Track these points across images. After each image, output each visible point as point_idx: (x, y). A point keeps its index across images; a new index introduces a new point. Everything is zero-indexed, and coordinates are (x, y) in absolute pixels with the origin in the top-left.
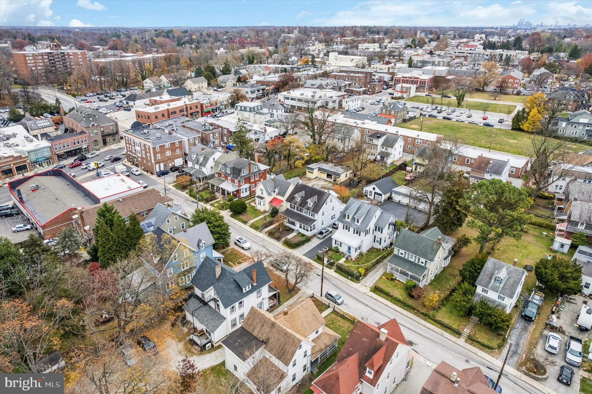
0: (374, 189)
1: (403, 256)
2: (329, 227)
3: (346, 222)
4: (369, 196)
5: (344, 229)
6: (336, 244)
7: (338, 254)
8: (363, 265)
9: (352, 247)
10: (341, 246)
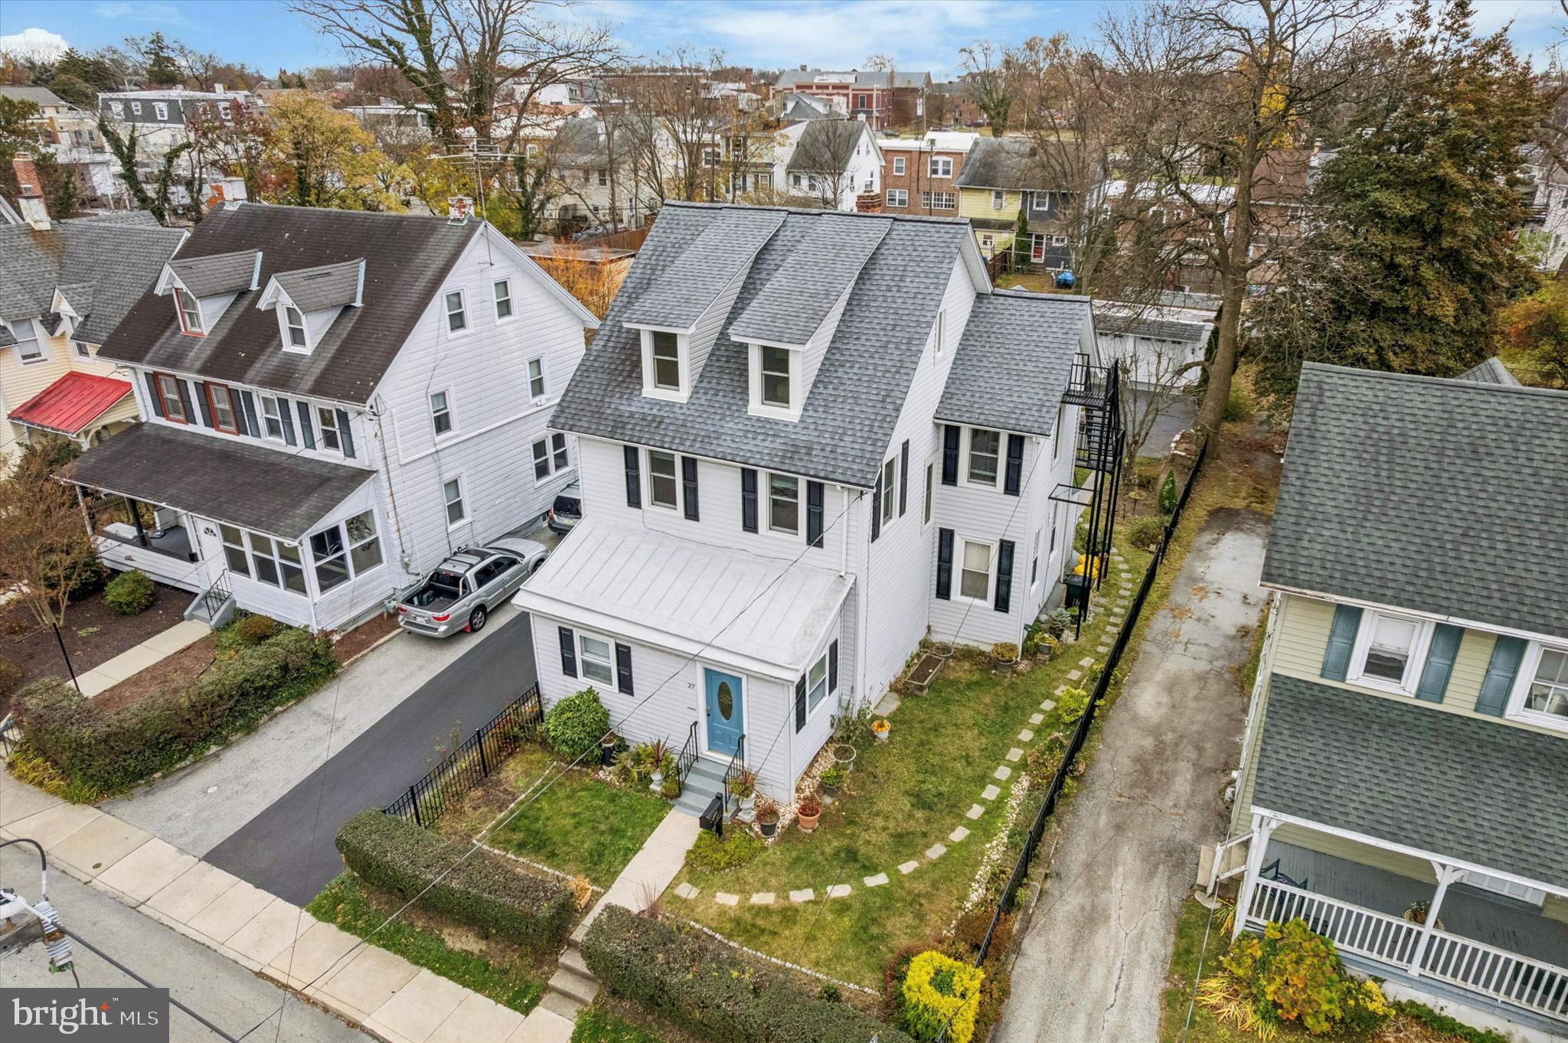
3: (656, 420)
5: (634, 500)
6: (569, 668)
7: (606, 774)
8: (907, 867)
9: (752, 676)
10: (626, 685)
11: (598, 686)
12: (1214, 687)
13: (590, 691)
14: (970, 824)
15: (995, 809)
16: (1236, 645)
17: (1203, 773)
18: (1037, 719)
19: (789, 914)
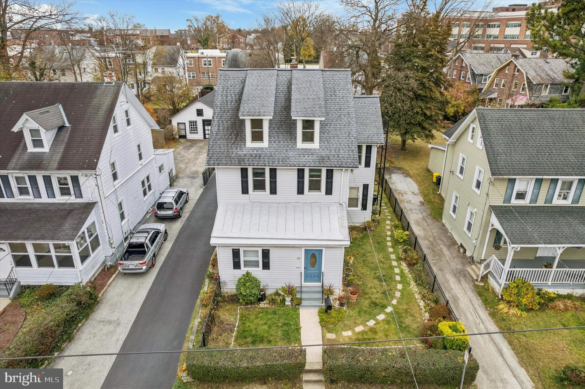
0: (200, 113)
1: (526, 202)
2: (144, 221)
3: (257, 155)
4: (190, 136)
5: (245, 190)
6: (237, 265)
7: (262, 305)
8: (394, 302)
9: (328, 247)
10: (266, 266)
11: (250, 269)
12: (430, 221)
13: (248, 273)
14: (400, 282)
15: (402, 274)
16: (423, 207)
17: (449, 247)
18: (389, 244)
19: (373, 330)
